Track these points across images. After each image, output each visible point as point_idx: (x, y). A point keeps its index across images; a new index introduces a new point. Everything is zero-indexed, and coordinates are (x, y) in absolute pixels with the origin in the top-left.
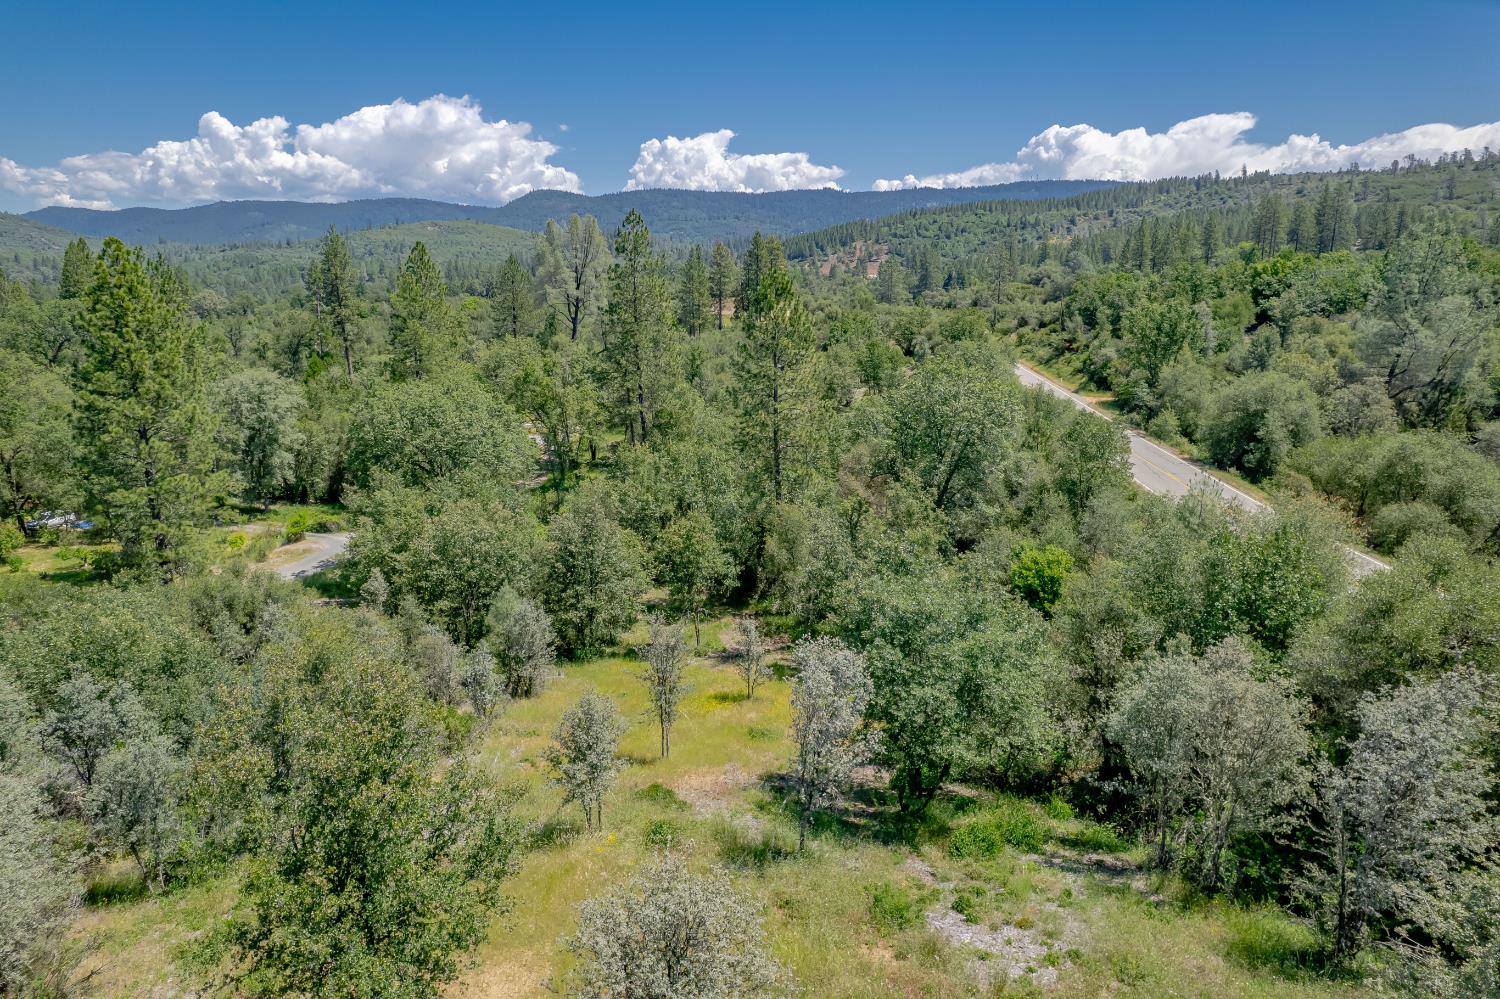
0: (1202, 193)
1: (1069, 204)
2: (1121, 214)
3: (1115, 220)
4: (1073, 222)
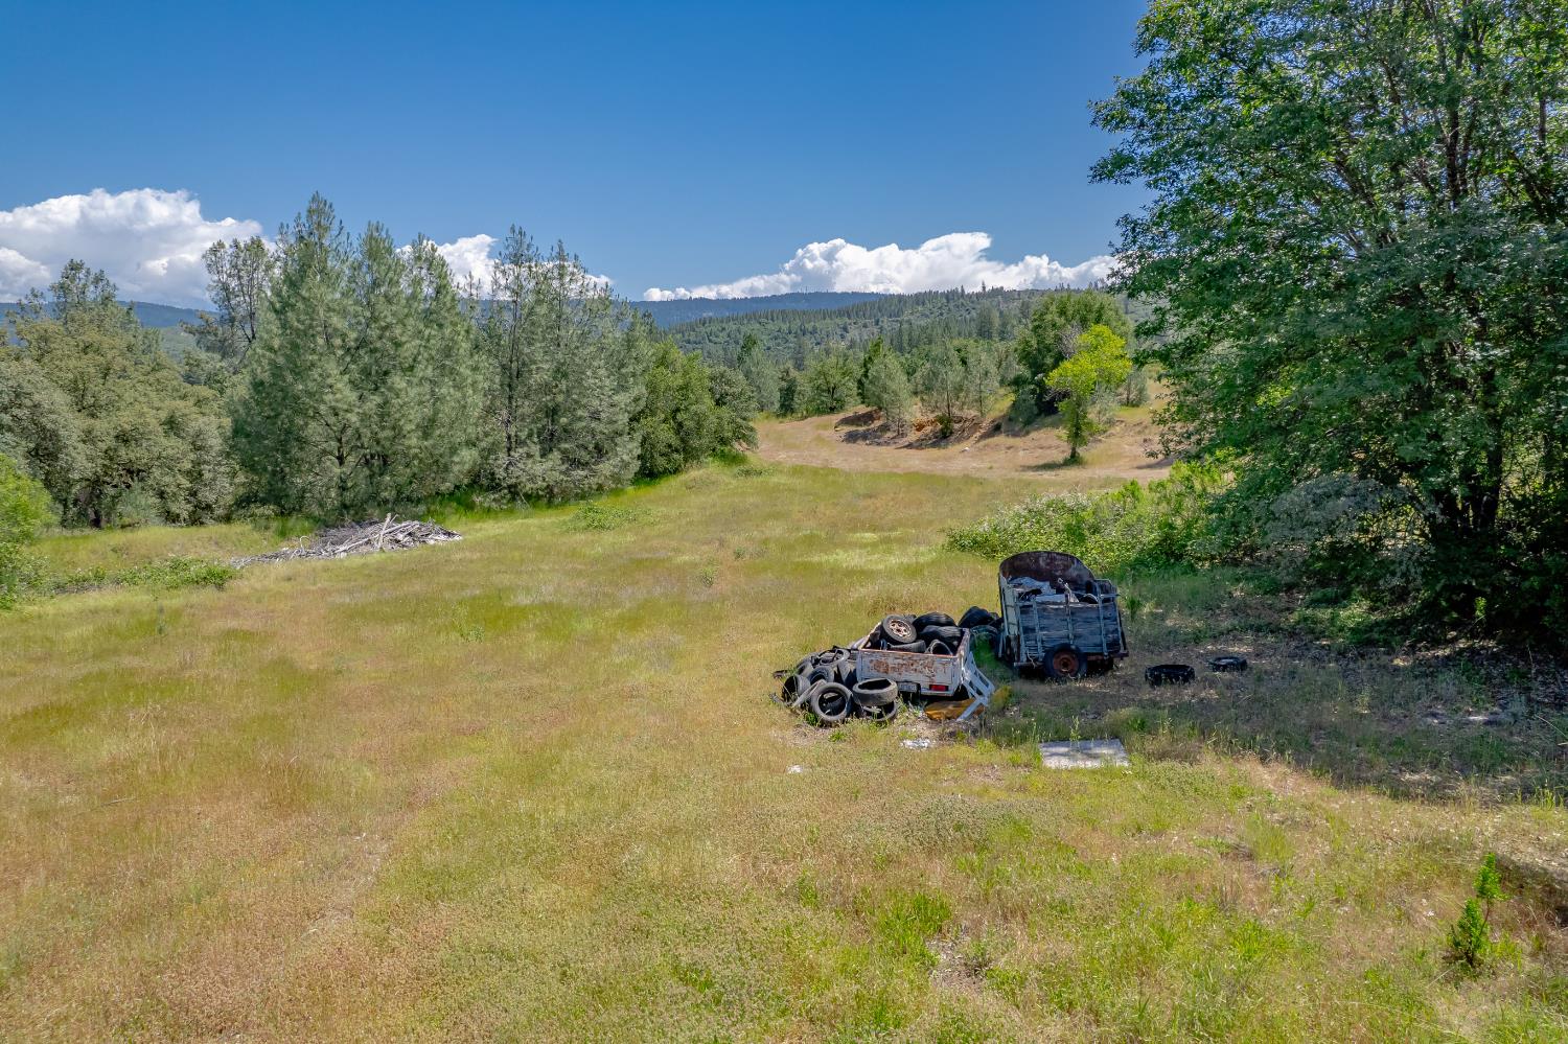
0: (951, 305)
1: (840, 314)
2: (886, 322)
3: (881, 328)
4: (845, 329)
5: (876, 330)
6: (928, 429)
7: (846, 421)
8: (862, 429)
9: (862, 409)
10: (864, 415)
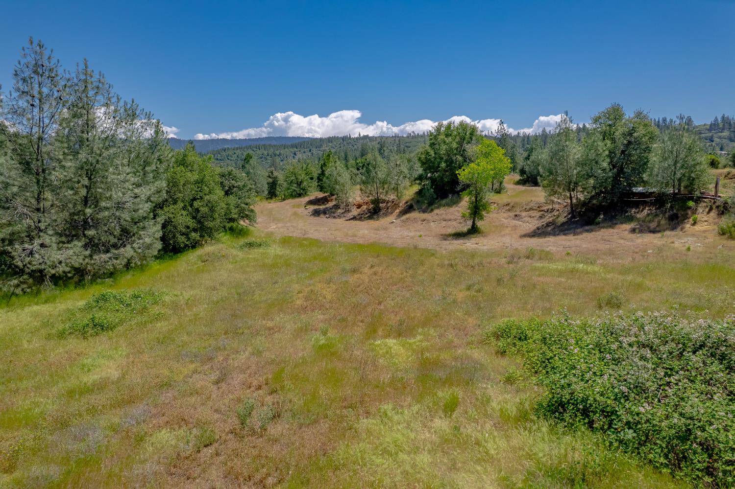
0: (345, 143)
1: (292, 146)
2: (314, 151)
3: (312, 153)
4: (295, 154)
5: (310, 154)
6: (365, 207)
7: (311, 202)
8: (322, 207)
9: (321, 195)
10: (322, 198)
